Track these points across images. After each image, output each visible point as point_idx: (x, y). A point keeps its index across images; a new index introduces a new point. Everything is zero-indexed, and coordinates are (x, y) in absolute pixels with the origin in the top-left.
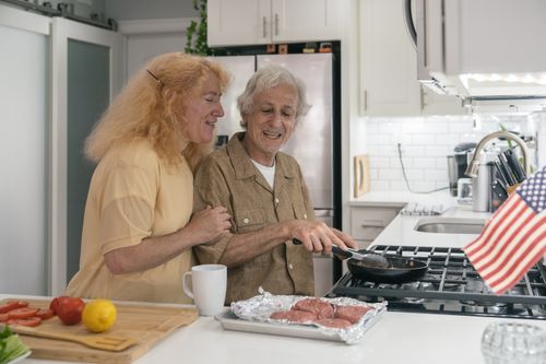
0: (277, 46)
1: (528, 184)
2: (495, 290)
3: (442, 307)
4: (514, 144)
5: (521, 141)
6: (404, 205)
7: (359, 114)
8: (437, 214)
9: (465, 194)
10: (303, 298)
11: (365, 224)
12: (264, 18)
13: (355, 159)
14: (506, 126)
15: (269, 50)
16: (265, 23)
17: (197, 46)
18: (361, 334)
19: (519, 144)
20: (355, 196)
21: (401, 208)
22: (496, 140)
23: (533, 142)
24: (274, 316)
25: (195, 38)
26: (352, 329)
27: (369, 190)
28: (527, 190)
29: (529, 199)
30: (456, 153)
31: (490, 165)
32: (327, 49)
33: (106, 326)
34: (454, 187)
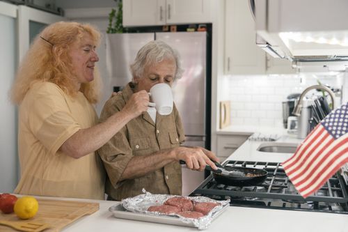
0: (170, 27)
1: (330, 118)
2: (303, 194)
3: (269, 203)
4: (326, 93)
5: (331, 92)
6: (251, 134)
7: (224, 74)
8: (273, 140)
9: (292, 127)
10: (172, 196)
11: (227, 146)
12: (161, 7)
13: (221, 104)
14: (322, 82)
15: (164, 29)
16: (161, 11)
17: (116, 27)
18: (209, 222)
19: (330, 94)
20: (220, 128)
21: (249, 136)
22: (314, 91)
23: (339, 93)
24: (150, 209)
25: (114, 21)
26: (203, 219)
27: (230, 124)
28: (329, 122)
29: (330, 129)
30: (288, 100)
31: (310, 108)
32: (203, 29)
33: (31, 215)
34: (286, 122)
